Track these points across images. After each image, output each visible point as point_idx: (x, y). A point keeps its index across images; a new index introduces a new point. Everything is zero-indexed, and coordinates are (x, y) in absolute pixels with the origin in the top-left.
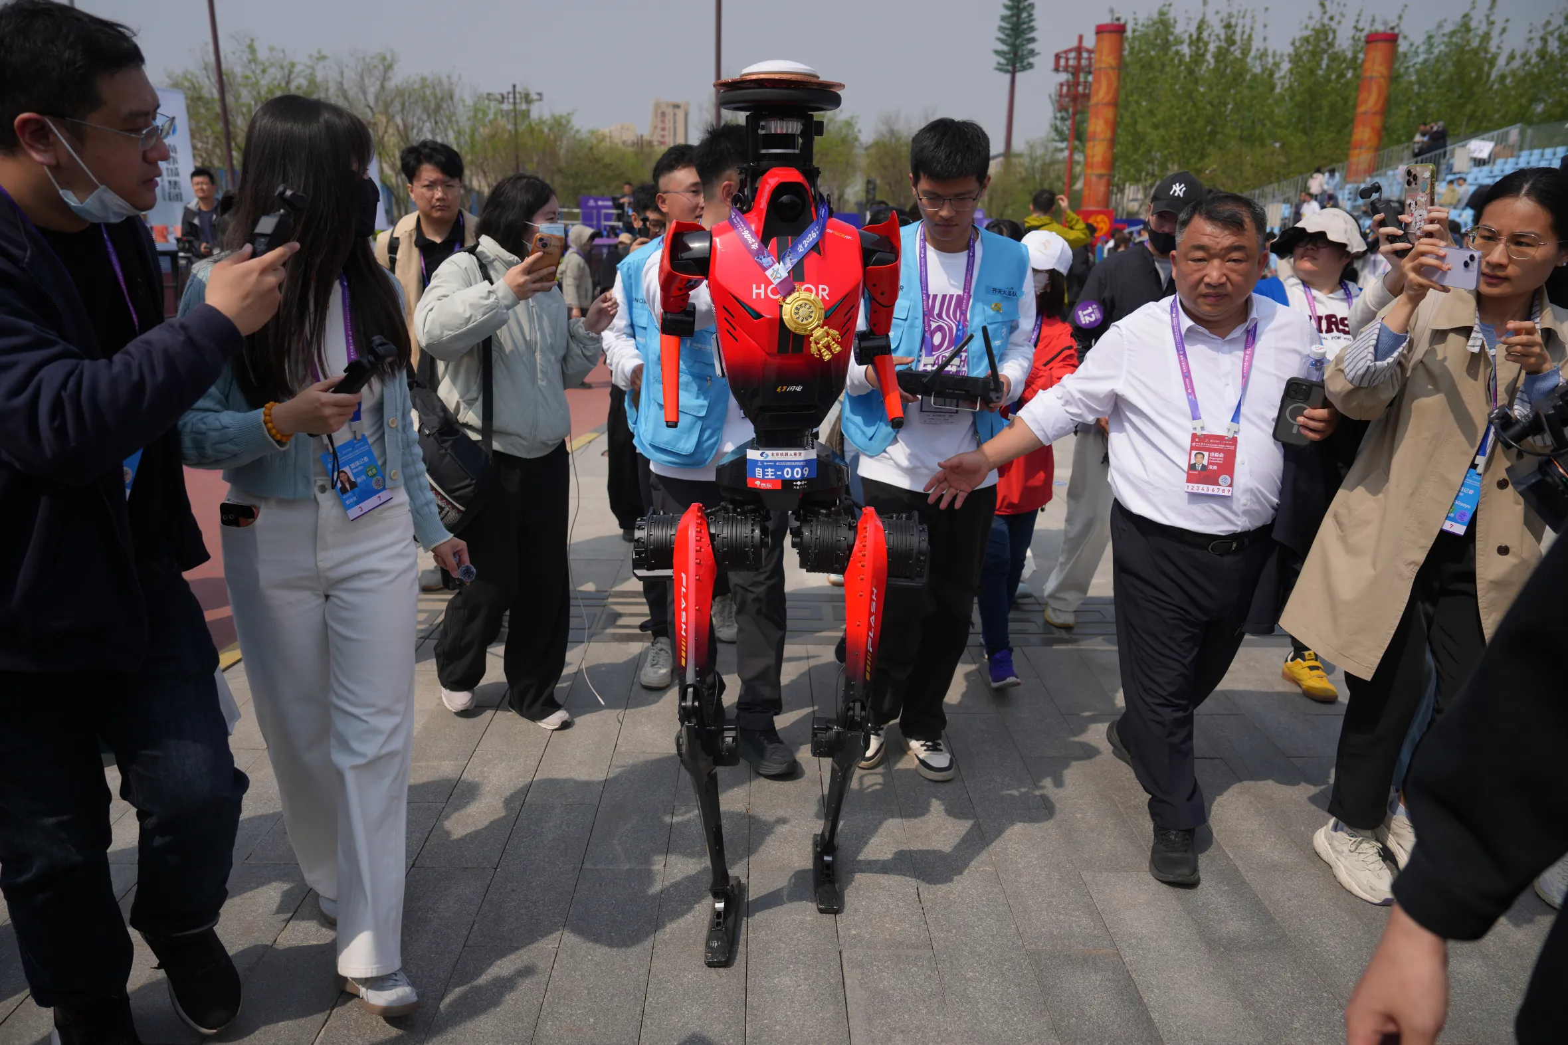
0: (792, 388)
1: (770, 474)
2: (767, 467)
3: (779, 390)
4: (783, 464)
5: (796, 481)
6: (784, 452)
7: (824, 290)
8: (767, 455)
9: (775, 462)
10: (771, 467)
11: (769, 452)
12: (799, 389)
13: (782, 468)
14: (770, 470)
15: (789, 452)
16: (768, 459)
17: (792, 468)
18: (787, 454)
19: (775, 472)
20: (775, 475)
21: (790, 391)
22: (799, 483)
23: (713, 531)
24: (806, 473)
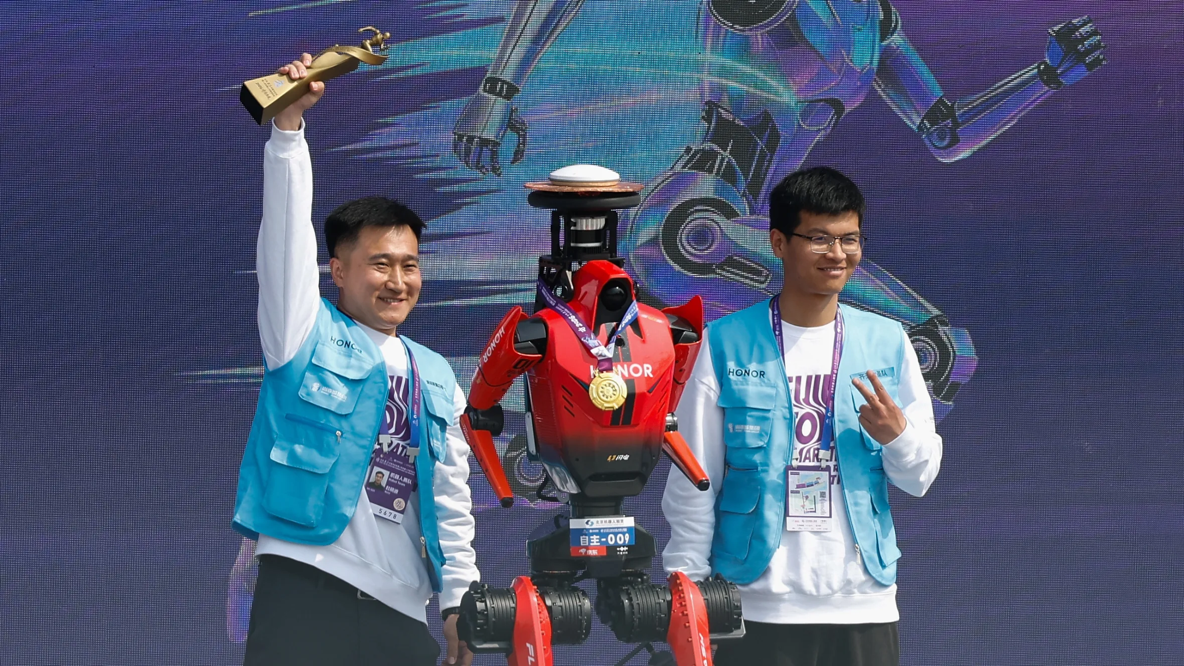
0: (620, 457)
1: (595, 541)
2: (593, 534)
3: (609, 459)
4: (607, 531)
5: (620, 547)
6: (608, 519)
7: (648, 368)
8: (592, 523)
9: (600, 529)
10: (597, 534)
11: (594, 520)
12: (626, 457)
13: (606, 535)
14: (595, 537)
15: (612, 519)
16: (593, 527)
17: (616, 534)
18: (610, 522)
19: (600, 539)
20: (600, 542)
21: (618, 460)
22: (622, 549)
23: (549, 603)
24: (627, 539)
